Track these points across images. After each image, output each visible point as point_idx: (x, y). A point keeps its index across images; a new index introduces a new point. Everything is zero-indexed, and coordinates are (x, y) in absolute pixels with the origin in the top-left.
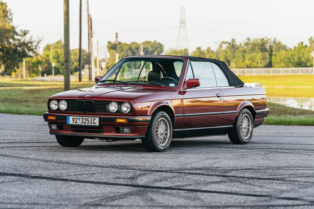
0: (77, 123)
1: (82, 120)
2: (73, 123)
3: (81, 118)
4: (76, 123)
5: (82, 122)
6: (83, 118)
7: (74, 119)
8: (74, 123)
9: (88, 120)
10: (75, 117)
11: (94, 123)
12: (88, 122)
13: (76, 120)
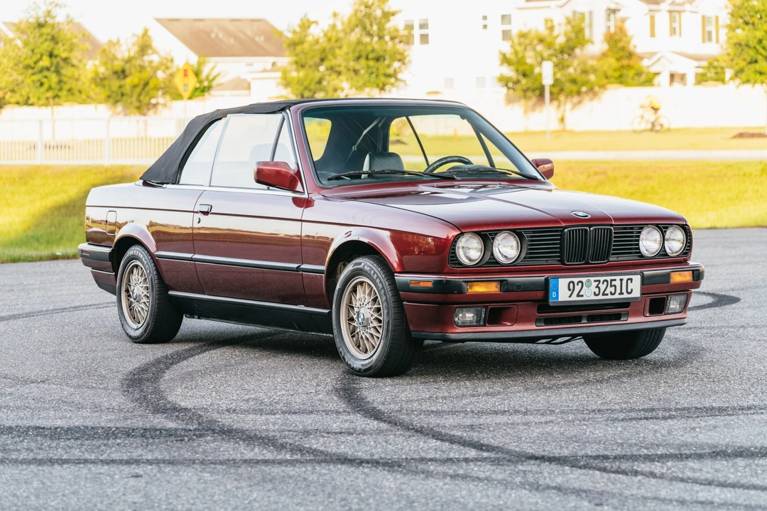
0: (582, 296)
1: (597, 287)
2: (570, 296)
3: (595, 281)
4: (578, 295)
5: (597, 293)
6: (599, 281)
7: (571, 285)
8: (574, 298)
9: (613, 283)
10: (576, 280)
11: (629, 291)
12: (612, 289)
13: (578, 288)
